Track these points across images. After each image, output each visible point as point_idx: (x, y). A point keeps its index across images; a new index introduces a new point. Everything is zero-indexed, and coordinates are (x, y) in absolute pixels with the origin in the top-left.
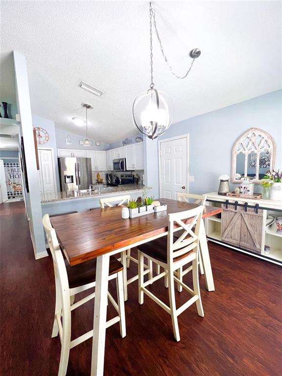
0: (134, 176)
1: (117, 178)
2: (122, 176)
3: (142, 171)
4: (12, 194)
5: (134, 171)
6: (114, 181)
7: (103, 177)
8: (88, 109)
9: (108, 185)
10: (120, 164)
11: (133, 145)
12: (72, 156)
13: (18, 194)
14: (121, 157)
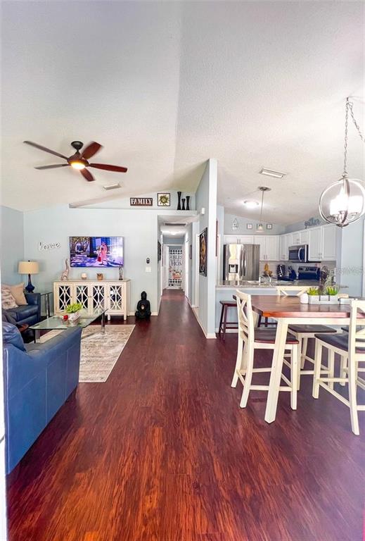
0: (319, 269)
1: (293, 271)
2: (300, 269)
3: (334, 263)
4: (171, 282)
5: (320, 262)
6: (288, 275)
7: (273, 269)
8: (265, 192)
9: (279, 279)
10: (299, 253)
11: (321, 227)
12: (238, 242)
13: (176, 282)
14: (301, 243)
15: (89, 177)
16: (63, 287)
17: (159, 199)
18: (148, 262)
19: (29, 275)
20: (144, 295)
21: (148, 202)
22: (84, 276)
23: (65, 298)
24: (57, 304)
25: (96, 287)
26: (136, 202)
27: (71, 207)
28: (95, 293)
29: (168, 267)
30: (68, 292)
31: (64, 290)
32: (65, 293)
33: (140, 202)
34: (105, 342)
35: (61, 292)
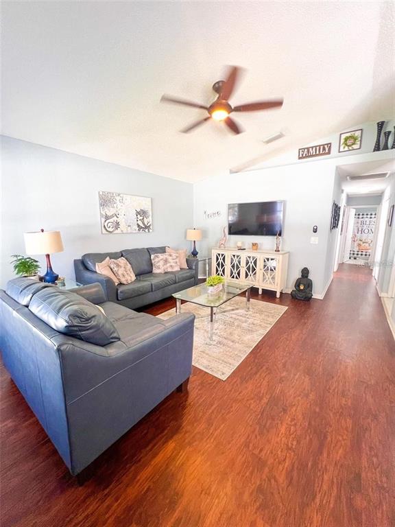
4: (354, 254)
13: (362, 255)
15: (233, 127)
16: (219, 255)
17: (342, 141)
18: (315, 231)
19: (195, 242)
20: (305, 272)
21: (325, 150)
22: (239, 244)
23: (221, 265)
24: (214, 270)
25: (249, 257)
26: (306, 154)
27: (232, 172)
28: (247, 263)
29: (350, 235)
30: (224, 259)
31: (221, 258)
32: (221, 261)
33: (312, 152)
34: (246, 322)
35: (217, 259)
